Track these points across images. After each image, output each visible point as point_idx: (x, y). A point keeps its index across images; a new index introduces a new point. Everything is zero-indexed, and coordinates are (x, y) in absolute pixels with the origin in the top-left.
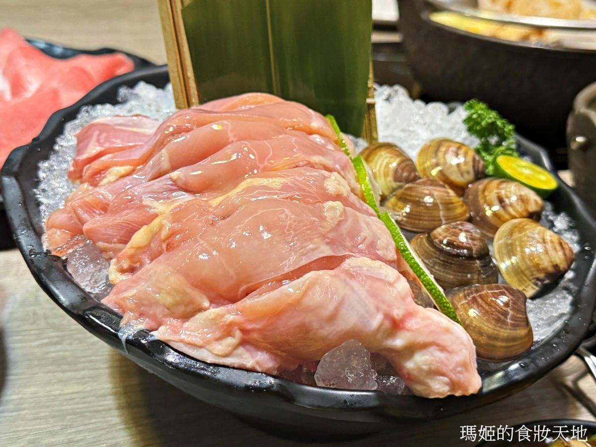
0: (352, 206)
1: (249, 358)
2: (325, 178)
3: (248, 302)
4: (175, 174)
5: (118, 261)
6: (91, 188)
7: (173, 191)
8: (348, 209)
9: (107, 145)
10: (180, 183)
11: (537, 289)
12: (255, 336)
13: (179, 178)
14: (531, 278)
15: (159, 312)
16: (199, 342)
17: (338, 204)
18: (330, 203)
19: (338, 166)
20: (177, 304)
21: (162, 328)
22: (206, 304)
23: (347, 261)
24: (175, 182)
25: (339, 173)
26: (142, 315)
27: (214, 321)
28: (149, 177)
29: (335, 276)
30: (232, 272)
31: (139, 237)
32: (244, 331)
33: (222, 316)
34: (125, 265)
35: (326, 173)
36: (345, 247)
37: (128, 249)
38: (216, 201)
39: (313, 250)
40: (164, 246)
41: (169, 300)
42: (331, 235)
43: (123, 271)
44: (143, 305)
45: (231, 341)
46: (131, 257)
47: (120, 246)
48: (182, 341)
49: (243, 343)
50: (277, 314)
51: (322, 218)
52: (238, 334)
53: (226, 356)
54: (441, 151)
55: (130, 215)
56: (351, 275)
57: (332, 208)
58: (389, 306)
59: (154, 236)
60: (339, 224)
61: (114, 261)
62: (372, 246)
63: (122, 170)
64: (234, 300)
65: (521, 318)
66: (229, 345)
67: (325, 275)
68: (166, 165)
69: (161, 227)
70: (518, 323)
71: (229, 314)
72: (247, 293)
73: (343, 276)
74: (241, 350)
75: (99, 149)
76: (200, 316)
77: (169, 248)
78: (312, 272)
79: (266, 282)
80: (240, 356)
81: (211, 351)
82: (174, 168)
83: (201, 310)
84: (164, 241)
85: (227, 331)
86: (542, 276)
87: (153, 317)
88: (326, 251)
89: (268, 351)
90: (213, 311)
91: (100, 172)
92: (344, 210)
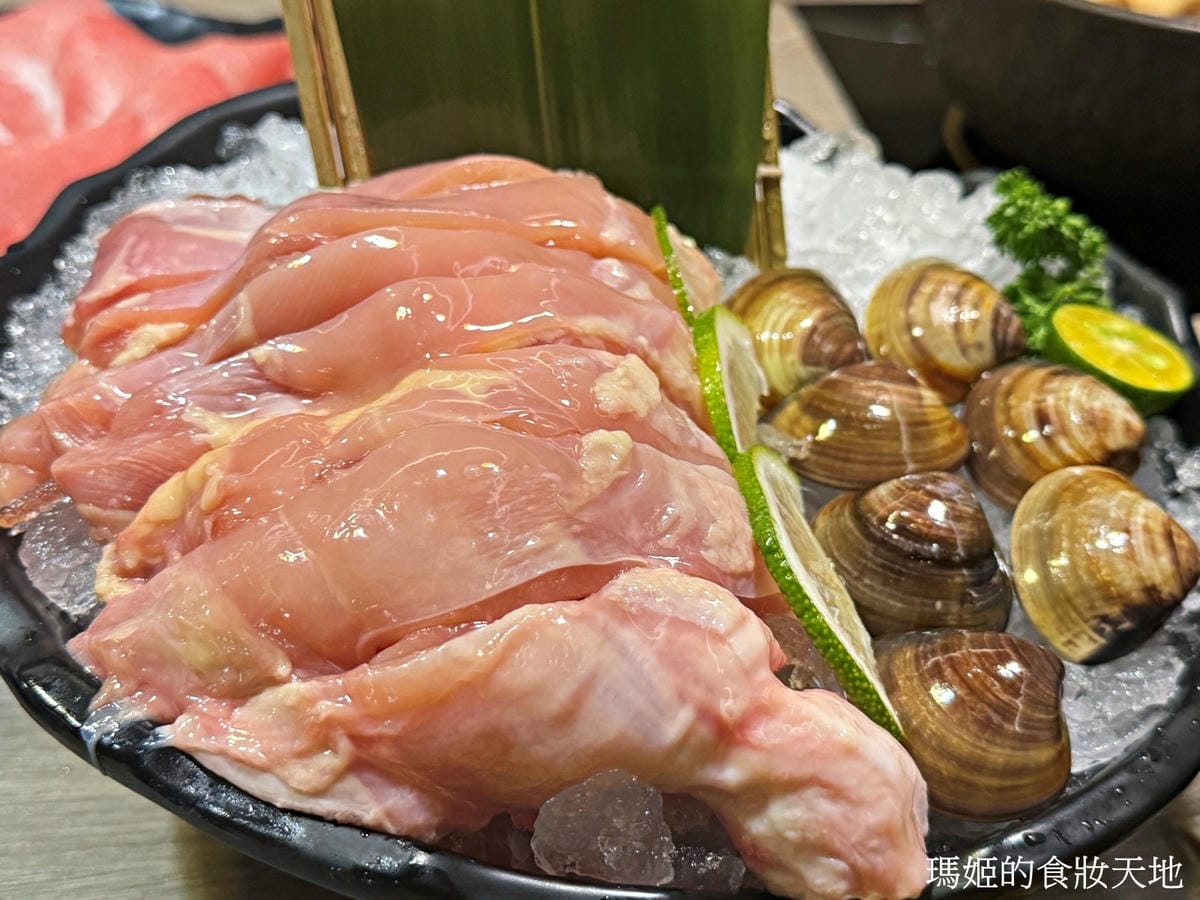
0: (660, 442)
1: (369, 804)
2: (601, 369)
3: (368, 673)
4: (261, 352)
5: (118, 553)
6: (93, 370)
7: (256, 389)
8: (644, 448)
9: (146, 271)
10: (270, 372)
11: (1102, 641)
12: (384, 751)
13: (270, 361)
14: (1088, 615)
15: (179, 680)
16: (261, 758)
17: (620, 439)
18: (601, 435)
19: (642, 340)
20: (216, 666)
21: (183, 721)
22: (283, 669)
23: (623, 578)
24: (260, 370)
25: (645, 358)
26: (142, 685)
27: (296, 711)
28: (210, 353)
29: (581, 618)
30: (342, 599)
31: (164, 499)
32: (355, 739)
33: (312, 701)
34: (130, 562)
35: (606, 357)
36: (624, 544)
37: (140, 523)
38: (340, 420)
39: (538, 551)
40: (208, 524)
41: (201, 655)
42: (587, 516)
43: (125, 574)
44: (150, 663)
45: (328, 760)
46: (144, 543)
47: (123, 515)
48: (222, 753)
49: (356, 767)
50: (432, 705)
51: (572, 473)
52: (345, 745)
53: (318, 793)
54: (922, 293)
55: (148, 447)
56: (622, 613)
57: (604, 449)
58: (710, 690)
59: (191, 496)
60: (616, 486)
61: (109, 548)
62: (694, 537)
63: (161, 332)
64: (348, 663)
65: (1041, 720)
66: (323, 772)
67: (557, 616)
68: (244, 326)
69: (205, 479)
70: (1036, 732)
71: (328, 696)
72: (379, 646)
73: (601, 617)
74: (352, 783)
75: (126, 279)
76: (268, 697)
77: (218, 530)
78: (526, 606)
79: (417, 627)
80: (350, 796)
81: (284, 781)
82: (263, 335)
83: (276, 682)
84: (207, 513)
85: (322, 738)
86: (1114, 611)
87: (166, 692)
88: (571, 554)
89: (415, 786)
90: (297, 688)
91: (115, 336)
92: (633, 452)
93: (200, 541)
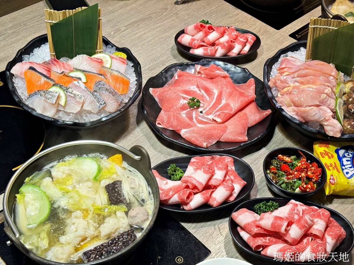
0: (329, 96)
1: (296, 117)
2: (326, 88)
3: (299, 108)
4: (297, 79)
5: (280, 93)
6: (280, 75)
7: (295, 82)
8: (327, 97)
9: (287, 66)
10: (297, 81)
12: (299, 114)
15: (284, 104)
17: (325, 95)
18: (324, 95)
19: (331, 86)
21: (284, 107)
22: (293, 106)
23: (322, 106)
25: (331, 88)
26: (281, 103)
27: (293, 109)
28: (291, 77)
29: (317, 109)
30: (299, 102)
31: (285, 90)
32: (297, 113)
33: (295, 109)
34: (281, 94)
35: (327, 87)
36: (323, 104)
37: (283, 91)
38: (302, 87)
39: (315, 102)
40: (289, 93)
41: (287, 103)
42: (320, 101)
43: (281, 95)
45: (294, 113)
46: (283, 93)
48: (286, 110)
50: (304, 112)
51: (320, 97)
52: (296, 112)
53: (293, 115)
55: (285, 85)
56: (320, 109)
57: (324, 96)
58: (326, 117)
59: (288, 90)
60: (323, 99)
61: (279, 92)
62: (329, 105)
63: (287, 73)
64: (298, 107)
67: (315, 108)
68: (296, 76)
69: (290, 89)
71: (296, 109)
72: (300, 106)
73: (319, 109)
74: (295, 115)
77: (290, 93)
79: (304, 106)
81: (290, 113)
83: (291, 106)
85: (294, 111)
88: (318, 103)
89: (300, 117)
90: (293, 107)
91: (283, 72)
92: (326, 97)
93: (288, 94)
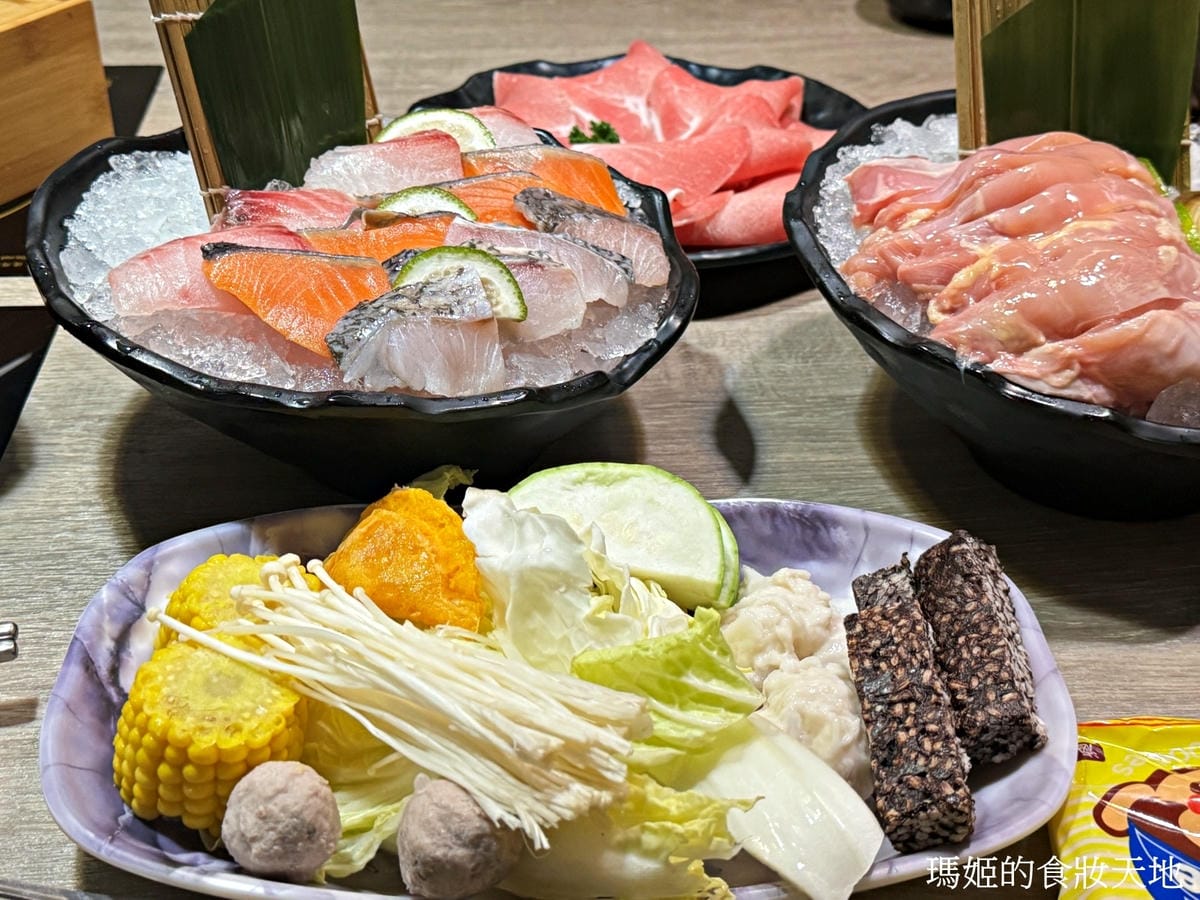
0: (1186, 253)
1: (1087, 391)
2: (1155, 223)
3: (1088, 336)
4: (992, 217)
5: (939, 302)
7: (989, 235)
8: (1182, 254)
9: (899, 188)
10: (996, 226)
12: (1094, 370)
13: (996, 221)
15: (992, 346)
16: (1034, 372)
17: (1172, 249)
18: (1165, 247)
20: (1011, 339)
21: (996, 361)
22: (1042, 339)
23: (1185, 304)
24: (991, 225)
26: (974, 349)
27: (1051, 355)
28: (961, 220)
29: (1176, 316)
30: (1070, 309)
31: (961, 278)
32: (1083, 364)
33: (1060, 350)
34: (947, 305)
35: (1155, 218)
36: (1181, 292)
37: (949, 290)
39: (1152, 291)
40: (993, 285)
41: (1003, 335)
42: (1168, 278)
43: (944, 311)
44: (977, 340)
45: (1069, 373)
46: (953, 298)
47: (939, 287)
48: (1018, 374)
49: (1081, 376)
50: (1118, 348)
51: (1159, 261)
52: (1077, 367)
53: (1063, 387)
55: (948, 257)
57: (1167, 253)
59: (979, 278)
60: (1175, 268)
61: (932, 303)
63: (924, 213)
64: (1071, 336)
66: (1067, 378)
67: (1165, 314)
68: (980, 207)
69: (990, 267)
71: (1068, 347)
73: (1183, 317)
74: (1079, 383)
75: (889, 193)
76: (1035, 351)
77: (999, 287)
78: (1151, 311)
79: (1108, 318)
80: (1077, 388)
81: (1047, 383)
82: (990, 210)
83: (1036, 345)
84: (994, 280)
85: (1067, 364)
87: (987, 351)
88: (1164, 292)
89: (1106, 386)
90: (1049, 347)
92: (1179, 255)
93: (987, 293)
